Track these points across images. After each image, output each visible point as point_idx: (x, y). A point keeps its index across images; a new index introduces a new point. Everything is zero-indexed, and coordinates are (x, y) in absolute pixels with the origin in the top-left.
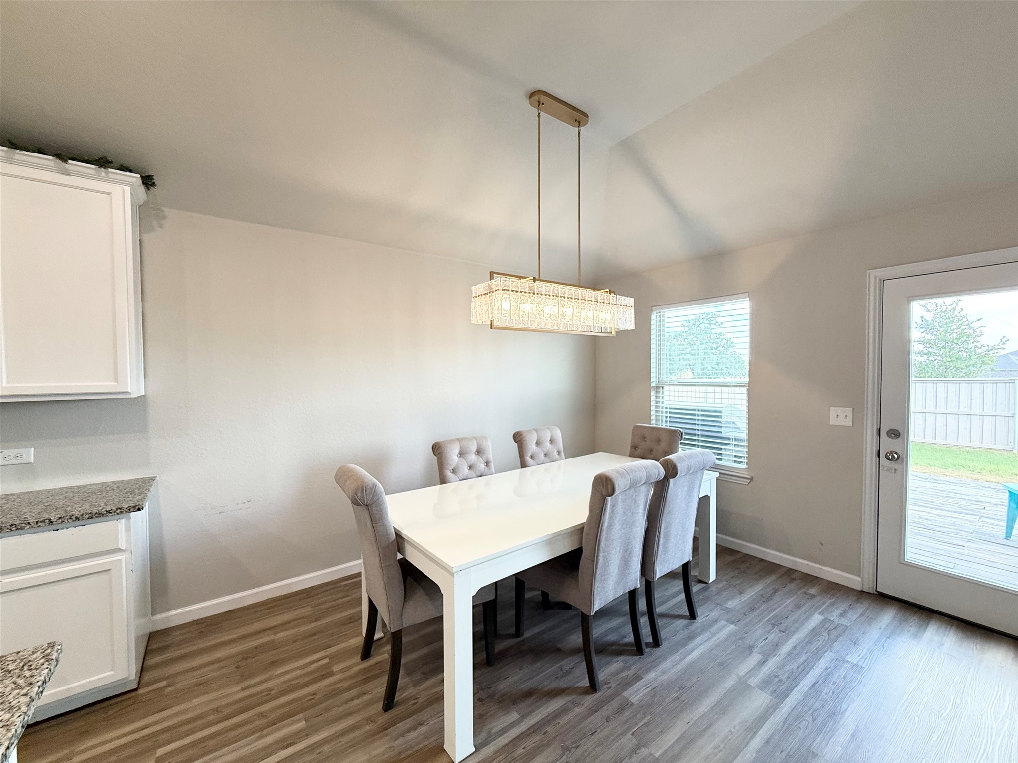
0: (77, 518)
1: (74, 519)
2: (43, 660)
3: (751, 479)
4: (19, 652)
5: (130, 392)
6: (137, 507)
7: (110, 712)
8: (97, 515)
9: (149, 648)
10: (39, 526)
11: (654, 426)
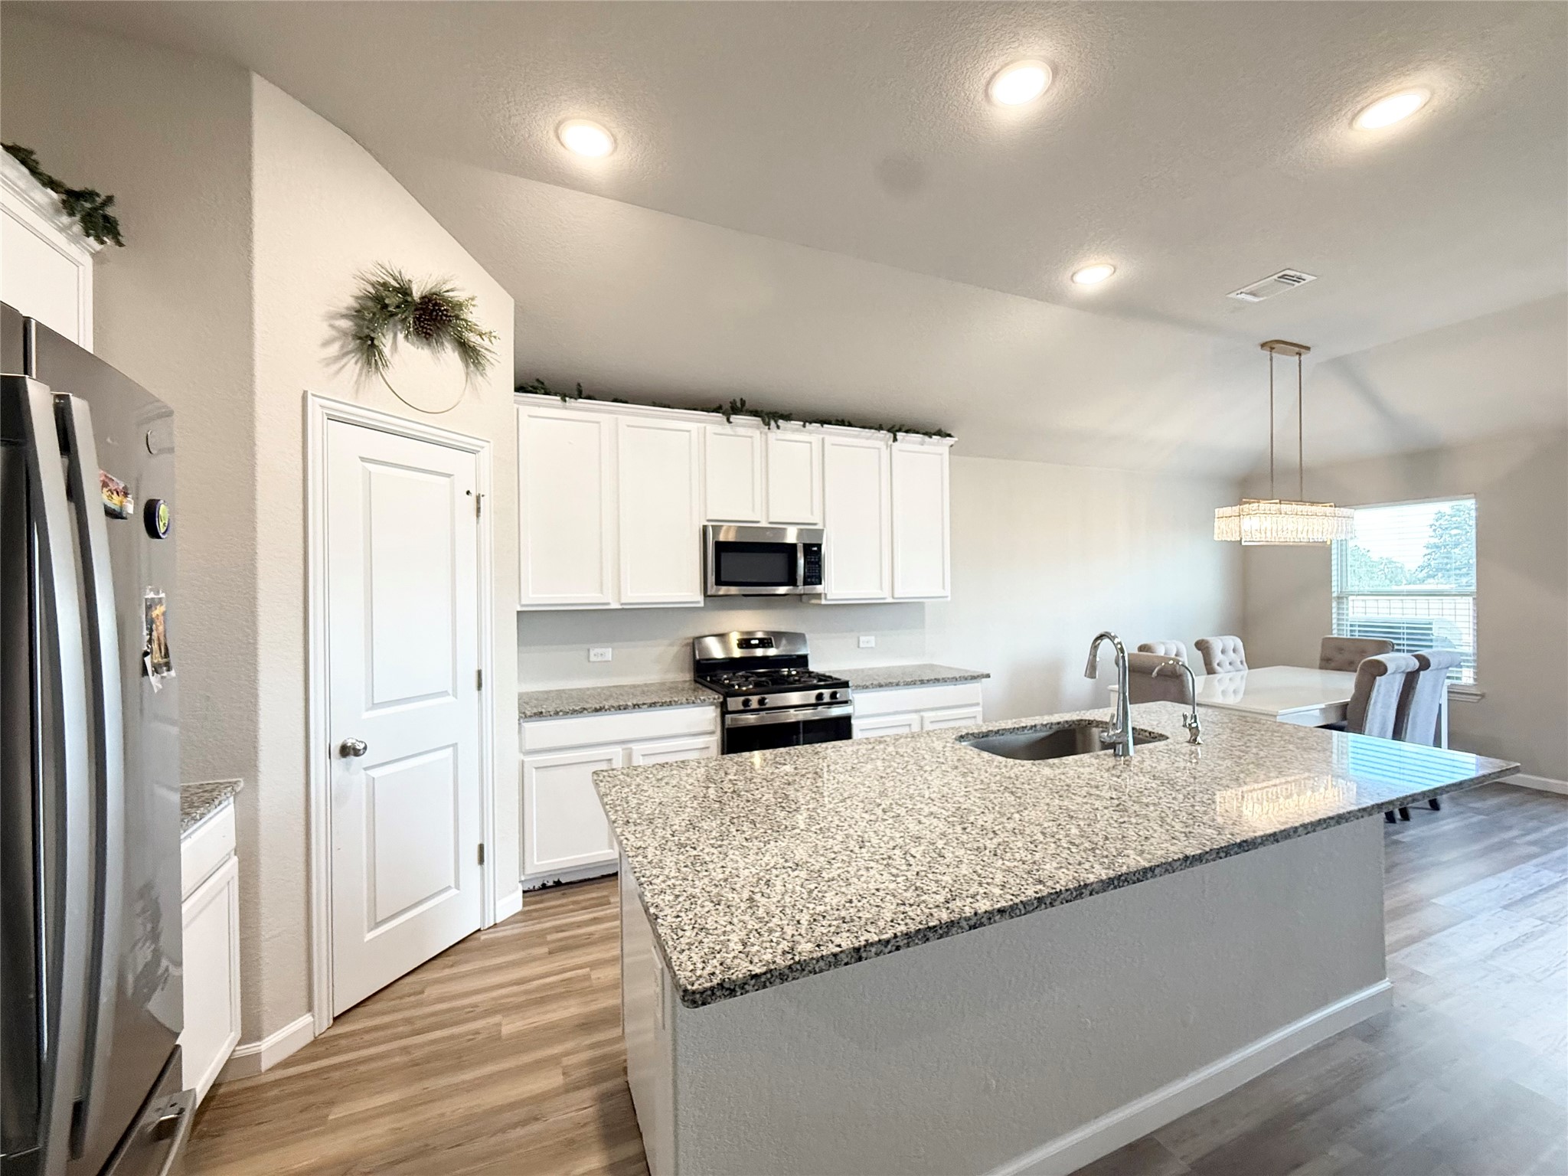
3: (1483, 696)
11: (1336, 636)
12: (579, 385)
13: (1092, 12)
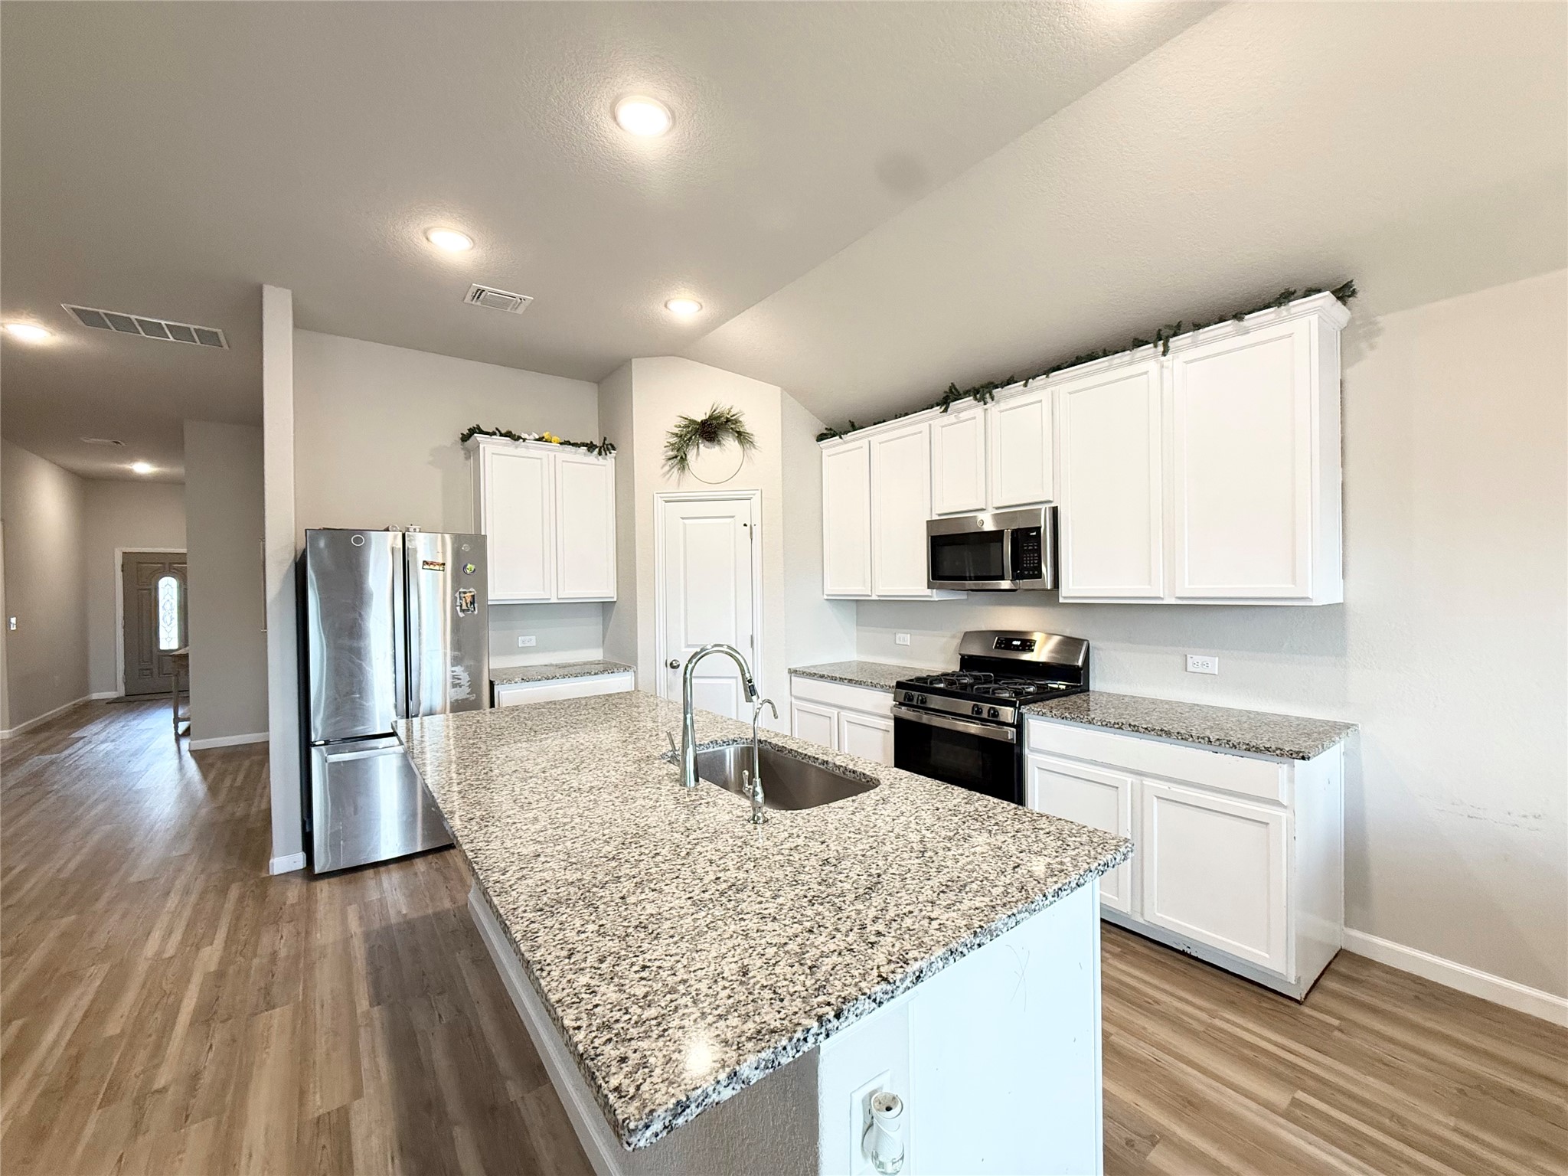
0: (1234, 746)
1: (1231, 745)
2: (1113, 847)
4: (1105, 833)
5: (1311, 597)
6: (1301, 755)
7: (1264, 1005)
8: (1254, 749)
9: (1332, 966)
10: (1200, 742)
12: (850, 421)
13: (563, 78)
